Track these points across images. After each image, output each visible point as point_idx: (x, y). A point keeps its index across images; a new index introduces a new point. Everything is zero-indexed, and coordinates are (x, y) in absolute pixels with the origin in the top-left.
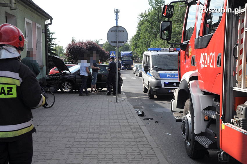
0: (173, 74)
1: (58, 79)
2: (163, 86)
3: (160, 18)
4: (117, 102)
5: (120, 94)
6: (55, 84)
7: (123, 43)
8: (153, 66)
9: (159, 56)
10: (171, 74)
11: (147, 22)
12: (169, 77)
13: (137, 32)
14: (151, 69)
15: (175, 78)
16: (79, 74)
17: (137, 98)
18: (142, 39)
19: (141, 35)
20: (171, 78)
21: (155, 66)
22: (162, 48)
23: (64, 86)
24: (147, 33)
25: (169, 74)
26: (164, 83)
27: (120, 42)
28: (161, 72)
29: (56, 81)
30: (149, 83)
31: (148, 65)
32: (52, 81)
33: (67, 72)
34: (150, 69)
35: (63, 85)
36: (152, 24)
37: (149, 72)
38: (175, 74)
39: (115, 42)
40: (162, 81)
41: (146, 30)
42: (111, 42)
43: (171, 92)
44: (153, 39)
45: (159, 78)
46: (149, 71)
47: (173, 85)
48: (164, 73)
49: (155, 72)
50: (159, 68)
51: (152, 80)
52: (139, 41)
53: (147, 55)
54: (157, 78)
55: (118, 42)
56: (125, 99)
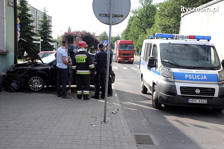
0: (194, 74)
1: (24, 71)
2: (179, 93)
3: (148, 15)
4: (105, 121)
5: (112, 96)
6: (18, 78)
7: (120, 18)
8: (163, 60)
9: (170, 45)
10: (191, 74)
11: (137, 18)
12: (188, 79)
13: (128, 27)
14: (159, 64)
15: (197, 80)
16: (55, 66)
17: (135, 104)
18: (131, 32)
19: (131, 29)
20: (192, 80)
21: (166, 61)
22: (174, 35)
23: (33, 81)
24: (136, 27)
25: (188, 74)
26: (181, 88)
27: (116, 16)
28: (175, 70)
29: (21, 74)
30: (154, 84)
31: (154, 58)
32: (15, 73)
33: (39, 61)
34: (157, 64)
35: (31, 80)
36: (141, 20)
37: (154, 68)
38: (197, 74)
39: (106, 15)
40: (178, 85)
41: (136, 25)
42: (100, 14)
43: (191, 102)
44: (141, 33)
45: (172, 80)
46: (155, 66)
47: (195, 91)
48: (180, 72)
49: (166, 69)
50: (171, 64)
51: (161, 81)
52: (129, 34)
53: (151, 44)
54: (169, 79)
55: (111, 16)
56: (118, 110)
